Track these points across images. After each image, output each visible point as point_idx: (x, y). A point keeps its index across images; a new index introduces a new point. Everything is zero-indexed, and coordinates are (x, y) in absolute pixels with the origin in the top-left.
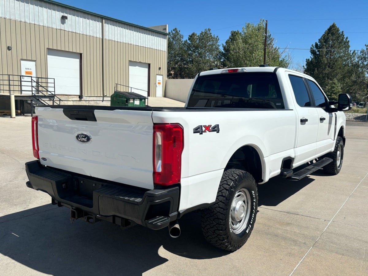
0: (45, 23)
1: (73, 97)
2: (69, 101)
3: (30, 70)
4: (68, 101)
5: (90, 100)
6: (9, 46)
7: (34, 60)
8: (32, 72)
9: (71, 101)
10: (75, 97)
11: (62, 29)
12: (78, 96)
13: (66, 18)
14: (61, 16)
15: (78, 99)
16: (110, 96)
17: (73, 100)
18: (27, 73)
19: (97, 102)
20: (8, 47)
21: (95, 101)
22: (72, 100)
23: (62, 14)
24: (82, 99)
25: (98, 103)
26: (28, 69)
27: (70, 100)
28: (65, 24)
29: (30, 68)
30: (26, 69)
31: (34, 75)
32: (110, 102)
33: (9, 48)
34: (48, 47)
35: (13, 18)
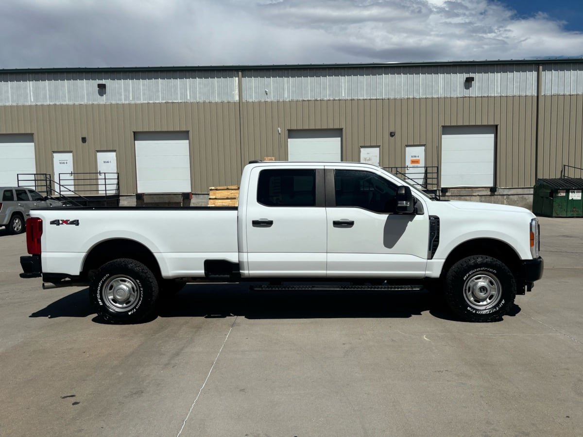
0: (441, 93)
1: (479, 191)
2: (474, 196)
3: (417, 158)
4: (472, 196)
5: (509, 194)
6: (392, 131)
7: (423, 144)
8: (419, 160)
9: (476, 196)
10: (483, 190)
11: (466, 96)
12: (489, 189)
13: (472, 79)
14: (465, 79)
15: (489, 193)
16: (533, 187)
17: (480, 194)
18: (413, 162)
19: (523, 197)
20: (391, 133)
21: (519, 196)
22: (478, 195)
23: (466, 76)
24: (496, 193)
25: (525, 198)
26: (415, 157)
27: (474, 194)
28: (470, 88)
29: (417, 156)
30: (412, 157)
31: (422, 164)
32: (532, 196)
33: (392, 135)
34: (443, 125)
35: (398, 97)
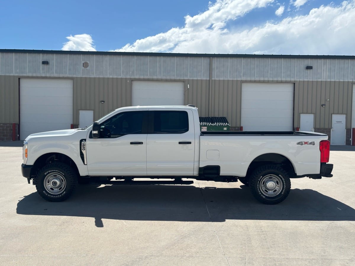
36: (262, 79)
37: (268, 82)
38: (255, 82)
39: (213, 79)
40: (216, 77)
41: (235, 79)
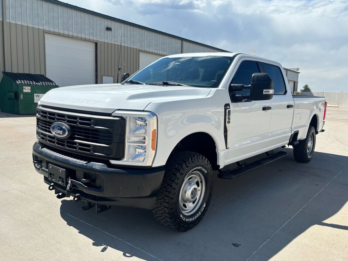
36: (66, 33)
37: (72, 38)
38: (59, 35)
39: (8, 21)
40: (12, 20)
41: (37, 27)
